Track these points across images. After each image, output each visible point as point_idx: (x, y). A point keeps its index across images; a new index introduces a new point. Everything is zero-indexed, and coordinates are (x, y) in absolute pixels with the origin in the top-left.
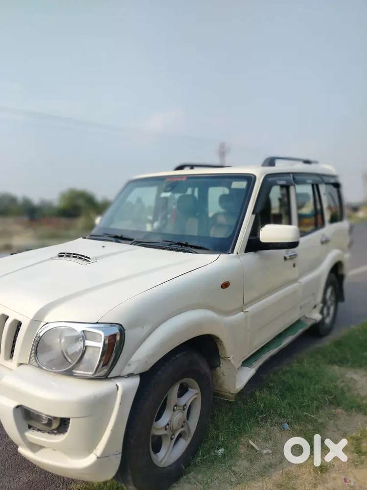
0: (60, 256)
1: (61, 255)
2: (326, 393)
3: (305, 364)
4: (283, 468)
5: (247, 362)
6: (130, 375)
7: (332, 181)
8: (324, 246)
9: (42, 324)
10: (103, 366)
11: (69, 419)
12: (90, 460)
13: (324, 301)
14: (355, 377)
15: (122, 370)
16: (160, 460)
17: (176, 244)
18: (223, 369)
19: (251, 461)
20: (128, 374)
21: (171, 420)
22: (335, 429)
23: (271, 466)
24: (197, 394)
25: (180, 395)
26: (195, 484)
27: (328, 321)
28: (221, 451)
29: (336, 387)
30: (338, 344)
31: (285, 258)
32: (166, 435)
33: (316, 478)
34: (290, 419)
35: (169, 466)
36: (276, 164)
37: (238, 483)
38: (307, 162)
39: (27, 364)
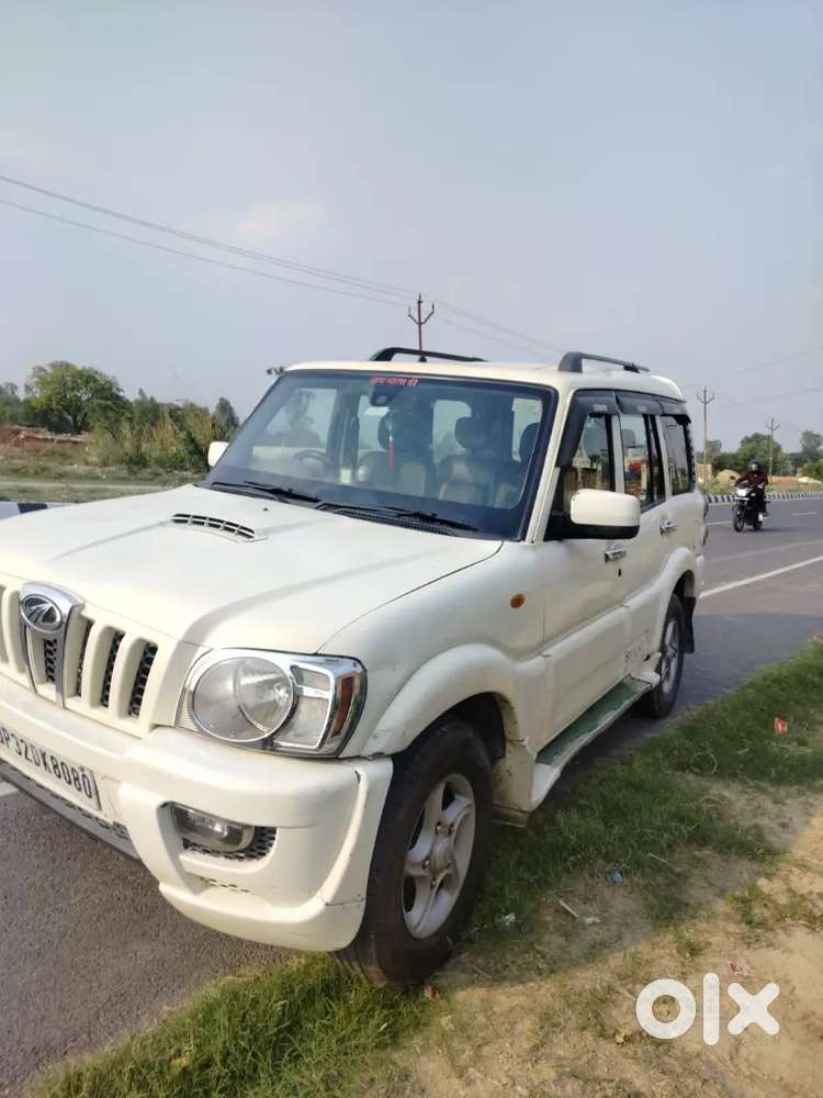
0: (176, 521)
1: (181, 519)
2: (682, 820)
3: (636, 765)
4: (625, 948)
5: (545, 755)
6: (378, 756)
7: (677, 411)
8: (666, 539)
9: (201, 651)
10: (333, 735)
11: (273, 831)
12: (313, 907)
13: (663, 649)
14: (726, 793)
15: (363, 744)
16: (415, 923)
17: (410, 516)
18: (511, 761)
19: (566, 936)
20: (374, 751)
21: (431, 852)
22: (704, 884)
23: (603, 944)
24: (469, 806)
25: (445, 805)
26: (475, 972)
27: (667, 687)
28: (511, 917)
29: (698, 810)
30: (690, 731)
31: (607, 557)
32: (423, 878)
33: (683, 965)
34: (624, 865)
35: (429, 938)
36: (584, 369)
37: (552, 972)
38: (631, 368)
39: (170, 727)
